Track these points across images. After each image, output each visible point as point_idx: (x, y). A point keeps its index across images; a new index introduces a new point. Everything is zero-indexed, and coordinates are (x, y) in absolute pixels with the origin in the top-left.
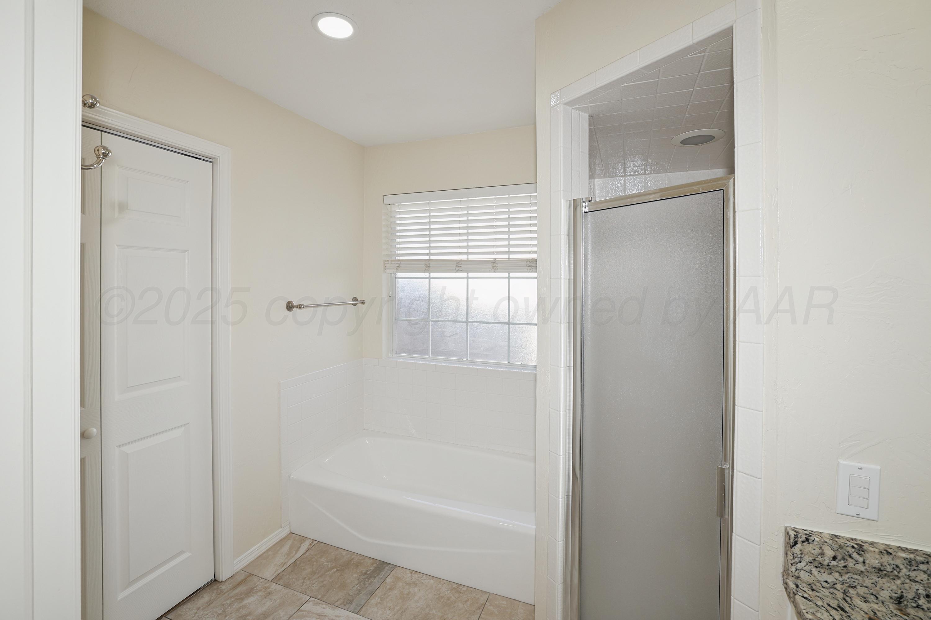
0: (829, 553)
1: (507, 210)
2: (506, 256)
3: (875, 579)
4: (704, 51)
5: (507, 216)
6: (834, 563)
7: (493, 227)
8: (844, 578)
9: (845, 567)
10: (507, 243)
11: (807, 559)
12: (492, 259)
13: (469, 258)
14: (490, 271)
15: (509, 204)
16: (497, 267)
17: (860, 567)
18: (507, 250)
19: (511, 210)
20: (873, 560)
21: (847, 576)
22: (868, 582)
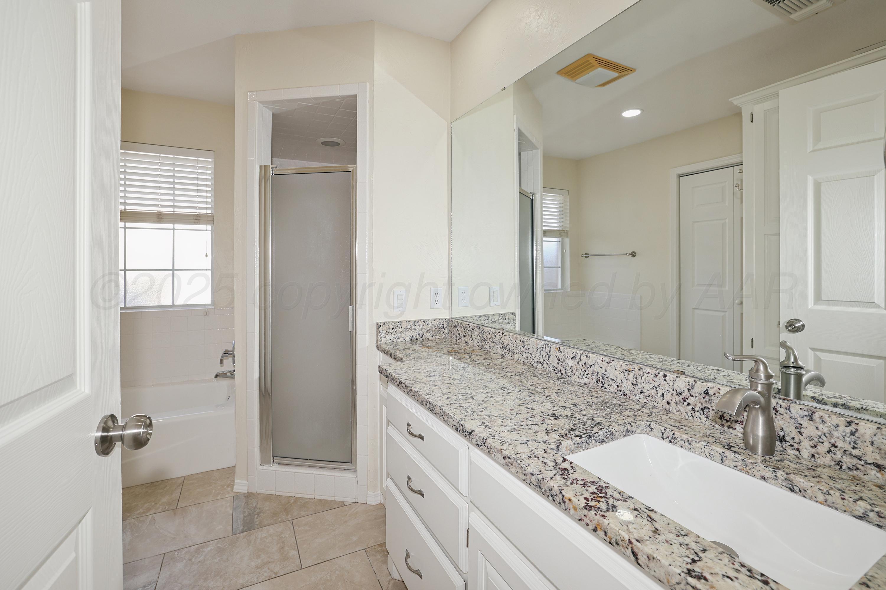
0: (391, 327)
1: (172, 169)
2: (171, 210)
3: (405, 333)
4: (343, 100)
5: (172, 174)
6: (393, 331)
7: (158, 182)
8: (396, 336)
9: (396, 331)
10: (171, 198)
11: (384, 332)
12: (156, 212)
13: (127, 208)
14: (154, 222)
15: (174, 164)
16: (163, 218)
17: (401, 330)
18: (171, 204)
19: (176, 169)
20: (404, 326)
21: (397, 335)
22: (403, 335)
